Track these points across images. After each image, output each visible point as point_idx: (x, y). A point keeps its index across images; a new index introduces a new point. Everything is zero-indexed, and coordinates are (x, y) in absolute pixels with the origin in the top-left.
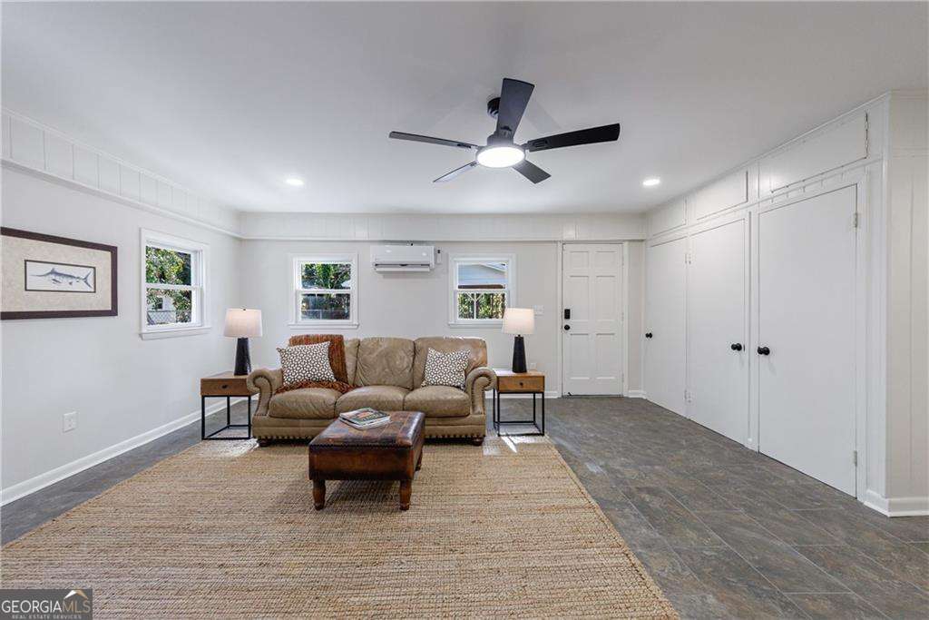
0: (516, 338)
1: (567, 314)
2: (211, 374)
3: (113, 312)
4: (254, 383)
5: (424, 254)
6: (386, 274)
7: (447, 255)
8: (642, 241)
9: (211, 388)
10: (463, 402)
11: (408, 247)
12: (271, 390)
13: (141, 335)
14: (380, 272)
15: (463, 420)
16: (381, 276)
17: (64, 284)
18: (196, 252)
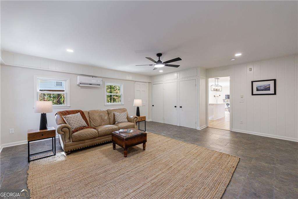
0: (137, 107)
4: (61, 130)
5: (99, 81)
8: (150, 83)
12: (70, 132)
16: (80, 87)
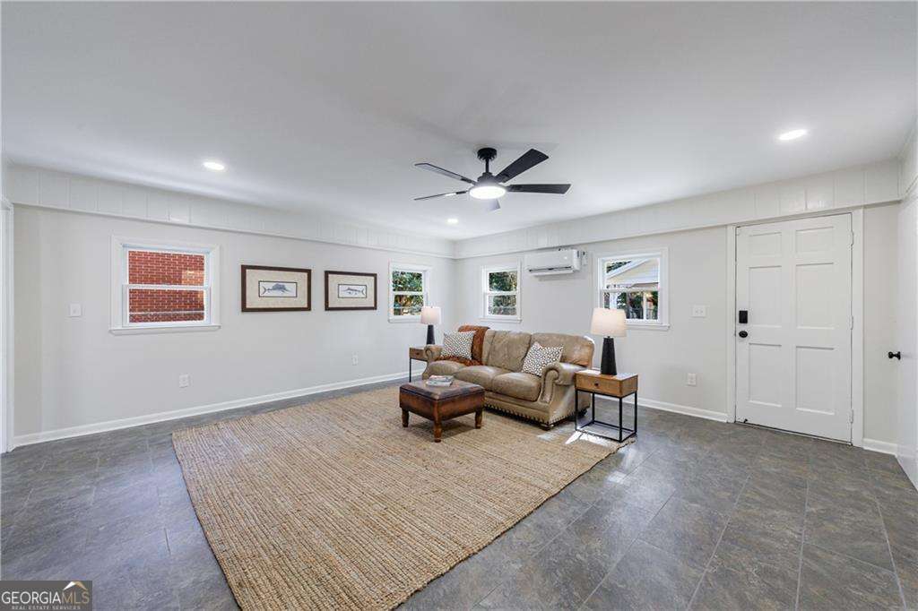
0: (605, 339)
1: (743, 317)
2: (416, 346)
3: (375, 308)
5: (566, 258)
6: (541, 278)
7: (592, 255)
8: (897, 202)
9: (415, 354)
10: (530, 389)
11: (556, 252)
12: (433, 358)
13: (389, 321)
14: (537, 276)
15: (531, 404)
16: (537, 279)
17: (353, 294)
18: (425, 271)
